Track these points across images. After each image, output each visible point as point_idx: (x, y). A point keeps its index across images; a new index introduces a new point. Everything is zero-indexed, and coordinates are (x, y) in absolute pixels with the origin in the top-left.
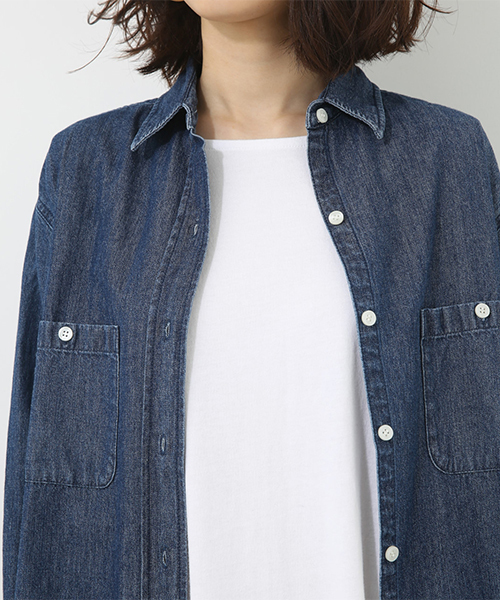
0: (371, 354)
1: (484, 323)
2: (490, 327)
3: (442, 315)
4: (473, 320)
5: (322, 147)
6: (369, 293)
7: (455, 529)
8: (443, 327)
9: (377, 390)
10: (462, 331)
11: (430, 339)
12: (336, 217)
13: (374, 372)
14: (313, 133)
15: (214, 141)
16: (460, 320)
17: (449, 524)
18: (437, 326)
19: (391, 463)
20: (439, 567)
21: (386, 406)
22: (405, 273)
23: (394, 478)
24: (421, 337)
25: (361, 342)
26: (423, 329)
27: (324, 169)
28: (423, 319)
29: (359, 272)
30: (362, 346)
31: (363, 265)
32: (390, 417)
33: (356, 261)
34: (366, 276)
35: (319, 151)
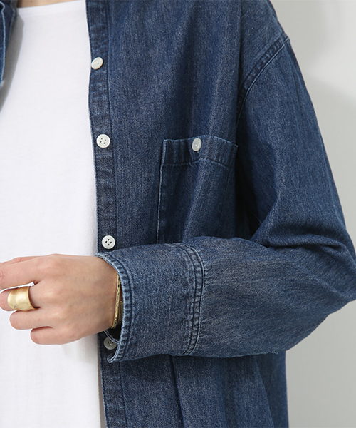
0: (105, 172)
6: (107, 121)
8: (179, 157)
9: (107, 205)
12: (98, 62)
13: (107, 189)
18: (175, 156)
21: (114, 219)
24: (161, 163)
25: (96, 162)
26: (164, 157)
27: (101, 24)
28: (165, 148)
29: (100, 103)
30: (96, 165)
31: (105, 98)
32: (116, 229)
33: (100, 95)
34: (107, 106)
35: (98, 9)
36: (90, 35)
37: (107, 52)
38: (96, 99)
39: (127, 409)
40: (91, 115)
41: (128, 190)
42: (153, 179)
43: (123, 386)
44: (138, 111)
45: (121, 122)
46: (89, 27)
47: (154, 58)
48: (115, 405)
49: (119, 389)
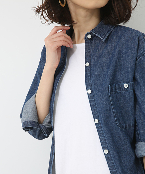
0: (92, 101)
1: (126, 89)
2: (128, 90)
3: (115, 86)
4: (123, 88)
5: (89, 45)
6: (90, 85)
7: (127, 143)
8: (116, 90)
9: (94, 110)
10: (121, 91)
11: (112, 93)
12: (87, 64)
13: (93, 105)
14: (86, 41)
15: (76, 45)
16: (120, 88)
17: (125, 142)
18: (114, 90)
19: (101, 128)
20: (123, 154)
21: (97, 114)
22: (103, 77)
23: (103, 132)
24: (109, 93)
25: (89, 98)
26: (110, 91)
27: (89, 51)
28: (110, 88)
29: (88, 80)
30: (89, 99)
31: (90, 78)
32: (99, 116)
33: (88, 77)
34: (90, 80)
35: (88, 46)
36: (85, 54)
37: (90, 60)
38: (87, 78)
39: (117, 171)
40: (86, 84)
41: (99, 104)
42: (107, 98)
43: (114, 164)
44: (100, 80)
45: (94, 84)
46: (85, 51)
47: (105, 61)
48: (113, 170)
49: (113, 165)
